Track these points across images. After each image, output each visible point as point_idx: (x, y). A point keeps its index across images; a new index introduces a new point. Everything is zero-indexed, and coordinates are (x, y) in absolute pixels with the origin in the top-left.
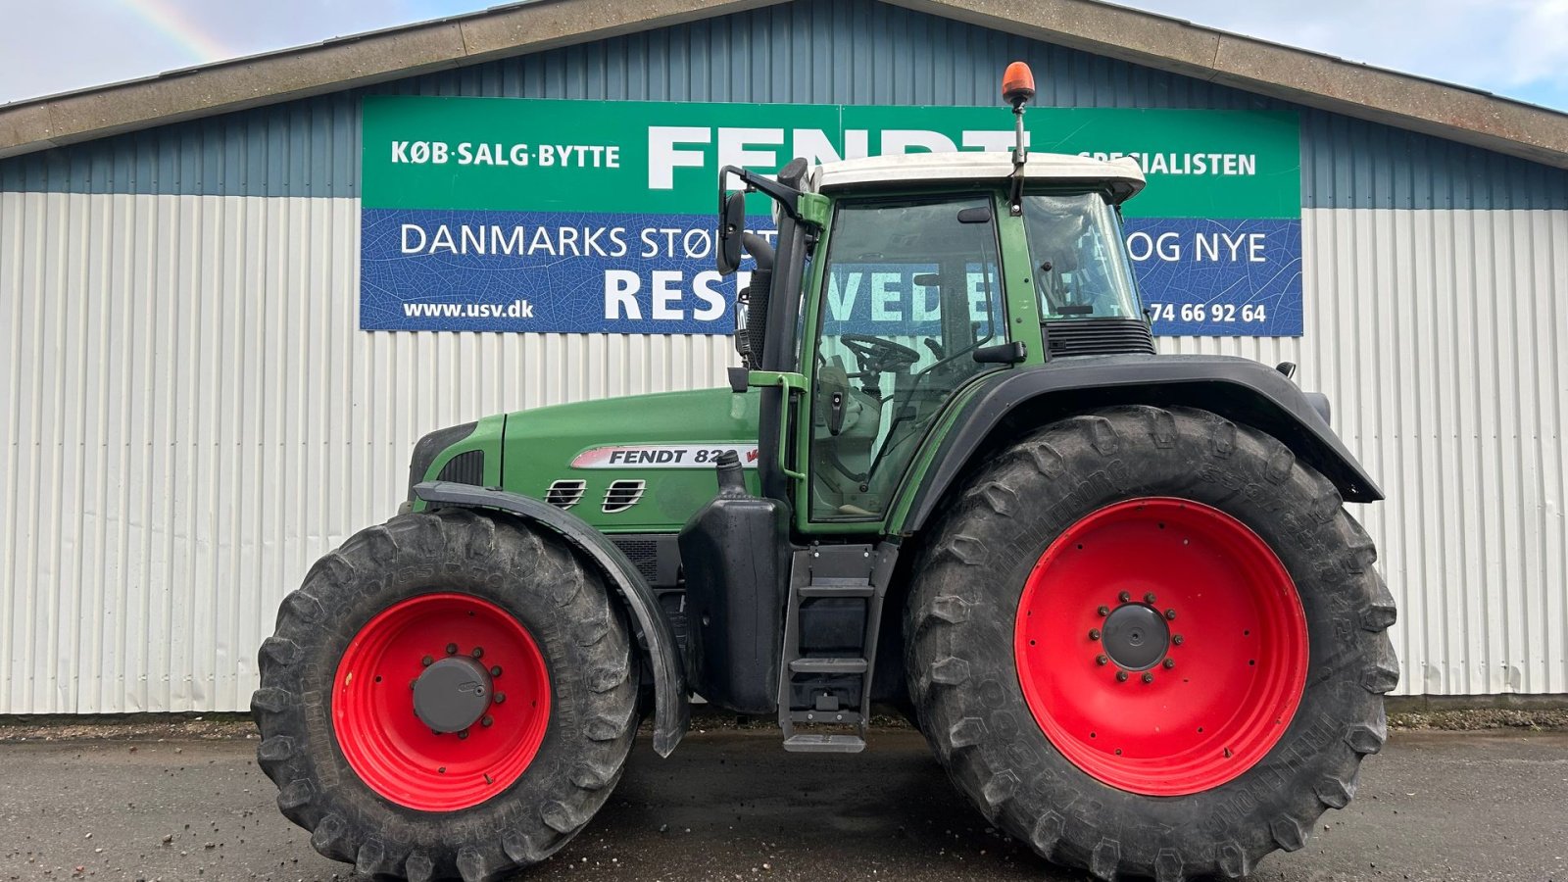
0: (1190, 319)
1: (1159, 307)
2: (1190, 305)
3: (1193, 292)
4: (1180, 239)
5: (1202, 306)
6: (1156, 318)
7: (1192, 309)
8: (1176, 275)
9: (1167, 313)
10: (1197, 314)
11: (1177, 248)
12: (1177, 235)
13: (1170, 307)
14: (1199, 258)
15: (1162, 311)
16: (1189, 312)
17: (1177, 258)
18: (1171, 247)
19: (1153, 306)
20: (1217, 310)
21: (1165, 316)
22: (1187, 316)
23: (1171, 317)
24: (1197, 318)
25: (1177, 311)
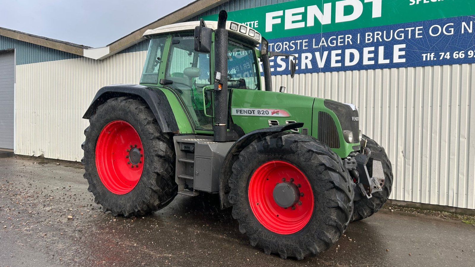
0: (457, 57)
1: (443, 54)
2: (458, 52)
3: (459, 46)
4: (454, 25)
5: (463, 52)
6: (441, 58)
7: (458, 54)
8: (451, 40)
9: (447, 56)
10: (462, 55)
11: (452, 29)
12: (453, 24)
13: (448, 53)
14: (463, 32)
15: (444, 55)
16: (457, 55)
17: (452, 33)
18: (450, 29)
19: (440, 53)
20: (471, 53)
21: (445, 57)
22: (456, 56)
23: (448, 57)
24: (461, 57)
25: (451, 55)
